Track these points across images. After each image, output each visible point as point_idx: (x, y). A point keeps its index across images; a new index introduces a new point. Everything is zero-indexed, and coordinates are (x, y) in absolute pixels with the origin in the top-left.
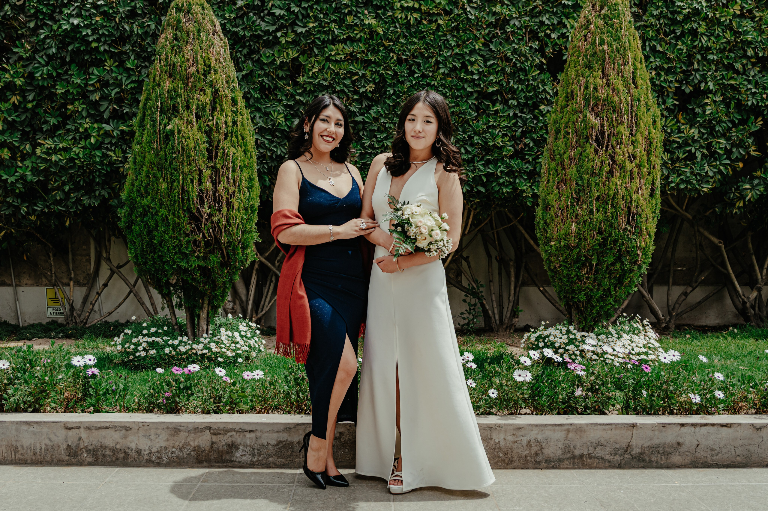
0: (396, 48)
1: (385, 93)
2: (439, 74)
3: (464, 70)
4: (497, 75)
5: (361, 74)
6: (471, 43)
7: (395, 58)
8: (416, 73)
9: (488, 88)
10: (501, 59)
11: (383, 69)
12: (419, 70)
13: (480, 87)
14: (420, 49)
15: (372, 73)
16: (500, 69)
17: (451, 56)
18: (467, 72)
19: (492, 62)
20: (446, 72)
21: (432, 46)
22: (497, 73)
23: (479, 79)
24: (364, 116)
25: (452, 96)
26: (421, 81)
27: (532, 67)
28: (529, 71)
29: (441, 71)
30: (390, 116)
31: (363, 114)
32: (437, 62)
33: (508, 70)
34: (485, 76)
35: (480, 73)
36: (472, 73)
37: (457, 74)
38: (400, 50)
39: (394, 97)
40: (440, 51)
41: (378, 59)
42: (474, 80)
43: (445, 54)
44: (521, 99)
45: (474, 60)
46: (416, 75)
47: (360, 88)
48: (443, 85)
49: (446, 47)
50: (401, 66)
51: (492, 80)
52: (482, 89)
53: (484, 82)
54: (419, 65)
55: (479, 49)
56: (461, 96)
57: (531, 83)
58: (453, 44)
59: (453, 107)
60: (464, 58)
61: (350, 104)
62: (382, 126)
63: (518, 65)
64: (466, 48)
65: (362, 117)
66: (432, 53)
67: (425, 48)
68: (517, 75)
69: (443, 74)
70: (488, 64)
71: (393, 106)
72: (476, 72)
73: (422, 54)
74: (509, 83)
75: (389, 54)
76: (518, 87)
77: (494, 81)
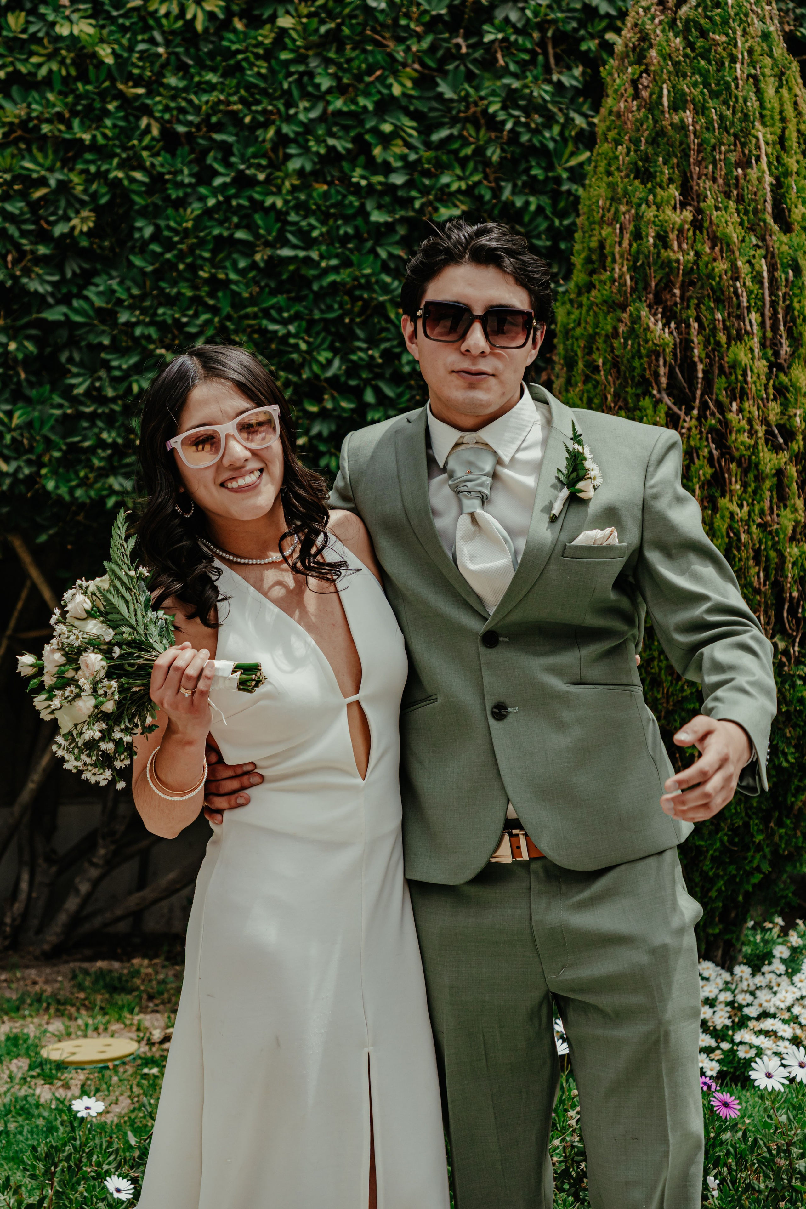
0: (157, 102)
1: (130, 236)
2: (287, 176)
3: (362, 159)
4: (463, 169)
5: (53, 183)
6: (381, 79)
7: (155, 132)
8: (216, 174)
9: (436, 210)
10: (475, 121)
11: (120, 167)
12: (229, 165)
13: (414, 210)
14: (228, 103)
15: (89, 178)
16: (469, 151)
17: (323, 118)
18: (372, 165)
19: (444, 133)
20: (308, 167)
21: (264, 92)
22: (463, 162)
23: (410, 184)
24: (69, 305)
25: (330, 238)
26: (236, 196)
27: (565, 140)
28: (560, 155)
29: (294, 165)
30: (147, 303)
31: (66, 300)
32: (282, 140)
33: (494, 154)
34: (427, 174)
35: (409, 167)
36: (387, 169)
37: (342, 171)
38: (167, 109)
39: (156, 248)
40: (289, 105)
41: (105, 136)
42: (394, 188)
43: (302, 117)
44: (538, 237)
45: (387, 128)
46: (218, 181)
47: (53, 224)
48: (301, 207)
49: (305, 95)
50: (173, 155)
51: (448, 185)
52: (421, 211)
53: (425, 191)
54: (226, 149)
55: (404, 94)
56: (358, 234)
57: (565, 188)
58: (325, 83)
59: (335, 269)
60: (362, 123)
61: (27, 272)
62: (126, 333)
63: (525, 138)
64: (367, 94)
65: (64, 309)
66: (264, 112)
67: (242, 100)
68: (523, 166)
69: (301, 173)
70: (435, 137)
71: (154, 271)
72: (399, 164)
73: (235, 118)
74: (500, 189)
75: (138, 118)
76: (527, 203)
77: (454, 187)
